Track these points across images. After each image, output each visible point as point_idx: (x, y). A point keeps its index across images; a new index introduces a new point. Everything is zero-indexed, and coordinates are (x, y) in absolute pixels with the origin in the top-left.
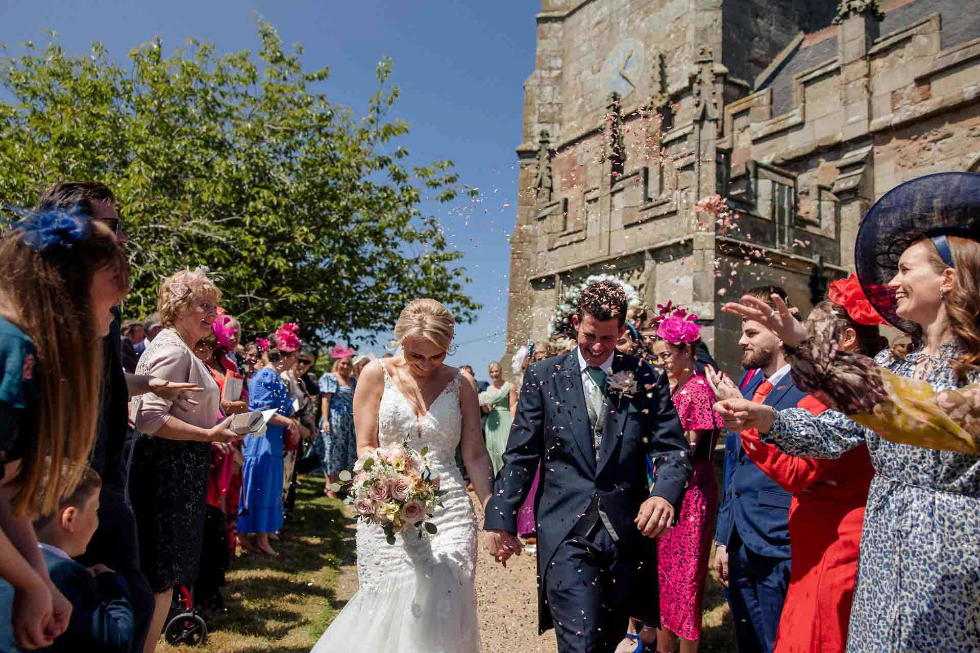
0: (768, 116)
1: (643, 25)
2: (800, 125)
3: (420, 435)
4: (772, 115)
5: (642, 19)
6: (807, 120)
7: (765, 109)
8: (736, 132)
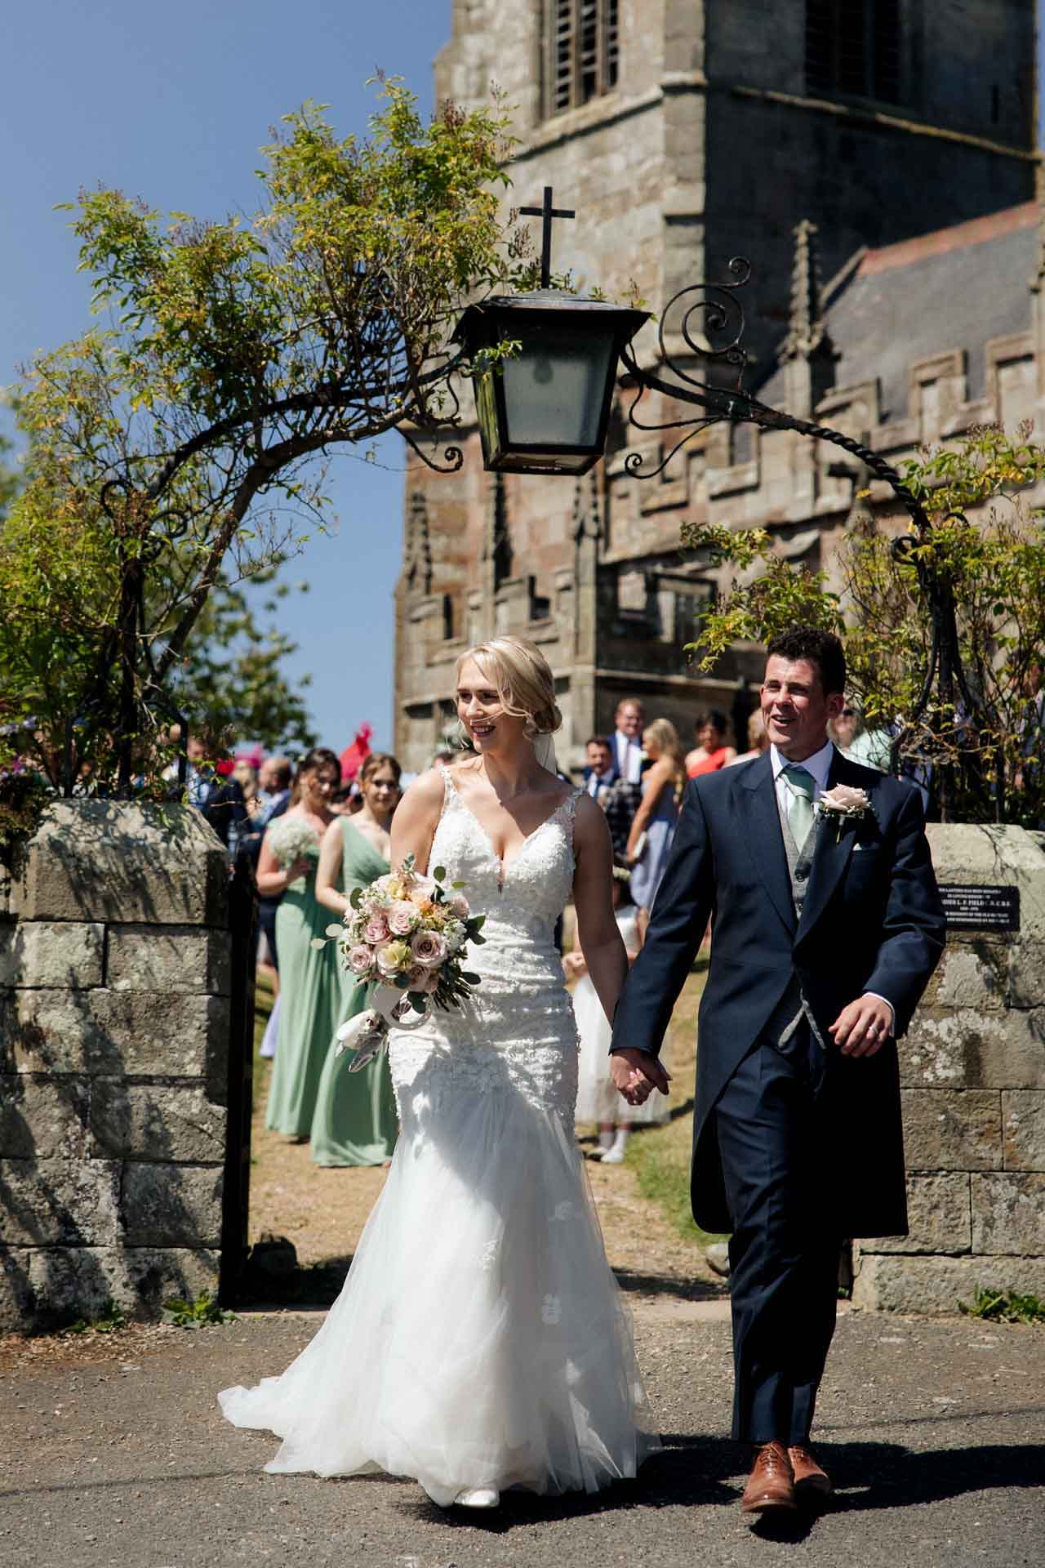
0: (726, 461)
1: (599, 233)
2: (755, 488)
3: (500, 887)
4: (732, 461)
5: (598, 224)
6: (765, 478)
7: (724, 451)
8: (693, 478)
